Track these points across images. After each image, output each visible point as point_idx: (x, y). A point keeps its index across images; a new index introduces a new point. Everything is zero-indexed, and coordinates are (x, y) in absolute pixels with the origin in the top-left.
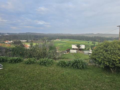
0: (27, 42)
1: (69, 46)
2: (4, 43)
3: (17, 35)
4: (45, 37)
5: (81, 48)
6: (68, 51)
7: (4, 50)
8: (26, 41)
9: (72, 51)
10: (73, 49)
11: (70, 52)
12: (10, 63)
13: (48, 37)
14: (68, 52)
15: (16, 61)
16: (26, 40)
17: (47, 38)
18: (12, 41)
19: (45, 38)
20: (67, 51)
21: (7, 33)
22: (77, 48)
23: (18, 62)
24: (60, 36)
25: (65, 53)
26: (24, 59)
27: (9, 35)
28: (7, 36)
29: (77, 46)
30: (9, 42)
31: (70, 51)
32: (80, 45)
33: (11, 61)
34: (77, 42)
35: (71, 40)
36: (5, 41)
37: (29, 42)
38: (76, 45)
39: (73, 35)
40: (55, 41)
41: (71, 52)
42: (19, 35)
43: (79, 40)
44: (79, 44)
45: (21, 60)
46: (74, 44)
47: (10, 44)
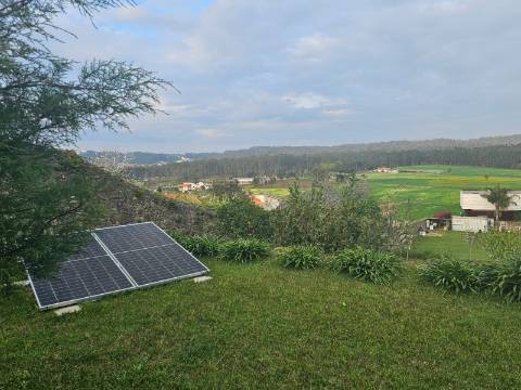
0: (256, 184)
1: (446, 200)
2: (177, 189)
3: (219, 158)
4: (325, 162)
5: (511, 208)
6: (443, 220)
7: (193, 215)
8: (251, 180)
9: (460, 224)
10: (470, 213)
11: (450, 228)
12: (225, 259)
13: (341, 163)
14: (443, 225)
15: (248, 255)
16: (249, 176)
17: (332, 165)
18: (201, 184)
19: (325, 166)
20: (434, 221)
21: (187, 156)
22: (491, 207)
23: (254, 257)
24: (394, 153)
25: (424, 234)
26: (273, 247)
27: (192, 160)
28: (186, 164)
29: (491, 199)
30: (193, 185)
31: (451, 222)
32: (509, 195)
33: (231, 255)
34: (486, 176)
35: (453, 167)
36: (181, 182)
37: (261, 186)
38: (483, 192)
39: (464, 142)
40: (371, 175)
41: (455, 228)
42: (226, 159)
43: (499, 166)
44: (502, 187)
45: (263, 251)
46: (470, 189)
47: (196, 192)
